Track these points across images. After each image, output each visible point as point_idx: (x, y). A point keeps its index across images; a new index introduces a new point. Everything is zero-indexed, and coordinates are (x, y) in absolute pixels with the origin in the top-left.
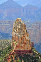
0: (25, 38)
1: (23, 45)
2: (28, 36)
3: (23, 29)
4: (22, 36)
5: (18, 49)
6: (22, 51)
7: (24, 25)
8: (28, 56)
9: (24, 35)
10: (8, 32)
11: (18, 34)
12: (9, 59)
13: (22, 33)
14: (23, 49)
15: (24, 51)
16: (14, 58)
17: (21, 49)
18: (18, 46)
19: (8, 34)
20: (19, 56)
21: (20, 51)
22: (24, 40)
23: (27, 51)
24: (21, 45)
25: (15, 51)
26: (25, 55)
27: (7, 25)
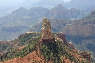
0: (49, 31)
1: (47, 36)
2: (51, 30)
3: (47, 25)
4: (47, 29)
5: (44, 39)
6: (47, 40)
7: (48, 22)
8: (51, 43)
9: (48, 29)
10: (55, 27)
11: (44, 28)
12: (37, 45)
13: (47, 28)
14: (47, 39)
15: (48, 40)
16: (41, 45)
17: (46, 39)
18: (44, 36)
19: (55, 28)
20: (44, 43)
21: (45, 40)
22: (48, 32)
23: (50, 40)
24: (46, 36)
25: (42, 40)
26: (49, 43)
27: (55, 22)
